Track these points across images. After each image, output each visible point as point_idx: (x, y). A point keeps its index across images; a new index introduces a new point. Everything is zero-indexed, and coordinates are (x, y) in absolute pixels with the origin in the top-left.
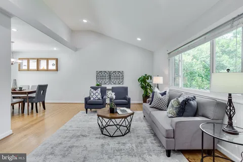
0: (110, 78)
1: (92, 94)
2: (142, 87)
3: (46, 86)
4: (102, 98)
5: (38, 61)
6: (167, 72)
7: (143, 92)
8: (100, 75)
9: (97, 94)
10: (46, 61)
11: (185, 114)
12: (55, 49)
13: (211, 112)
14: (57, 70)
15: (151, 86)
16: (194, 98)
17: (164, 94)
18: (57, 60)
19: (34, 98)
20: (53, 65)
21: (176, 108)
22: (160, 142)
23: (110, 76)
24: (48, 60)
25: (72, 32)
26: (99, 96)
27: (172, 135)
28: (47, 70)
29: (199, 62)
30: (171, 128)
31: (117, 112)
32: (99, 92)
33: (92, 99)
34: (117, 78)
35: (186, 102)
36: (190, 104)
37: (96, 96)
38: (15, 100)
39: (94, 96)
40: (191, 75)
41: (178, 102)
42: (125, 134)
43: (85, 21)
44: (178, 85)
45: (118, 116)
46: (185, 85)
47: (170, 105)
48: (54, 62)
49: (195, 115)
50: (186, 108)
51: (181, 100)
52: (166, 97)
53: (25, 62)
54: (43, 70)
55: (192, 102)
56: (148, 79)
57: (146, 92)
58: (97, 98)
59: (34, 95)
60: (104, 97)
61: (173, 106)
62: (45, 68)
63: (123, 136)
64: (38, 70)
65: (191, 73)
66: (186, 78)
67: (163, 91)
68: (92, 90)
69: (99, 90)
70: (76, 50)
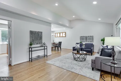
0: (86, 39)
3: (61, 42)
5: (60, 33)
8: (82, 38)
10: (62, 33)
12: (64, 29)
14: (65, 36)
18: (65, 33)
19: (58, 46)
25: (70, 21)
27: (94, 62)
28: (63, 37)
33: (76, 48)
34: (90, 39)
35: (102, 50)
38: (53, 46)
39: (77, 47)
43: (74, 17)
48: (64, 33)
49: (111, 56)
53: (56, 34)
55: (106, 50)
59: (58, 45)
63: (81, 61)
64: (60, 37)
68: (76, 44)
70: (72, 28)
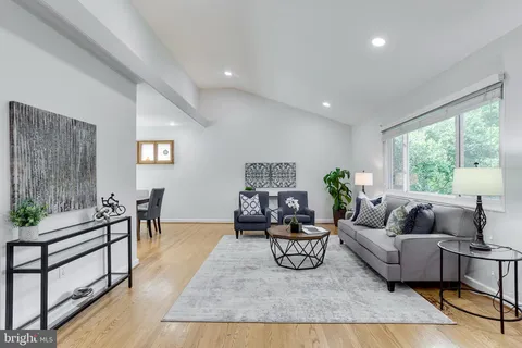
0: (270, 175)
1: (246, 205)
2: (332, 193)
3: (162, 192)
4: (263, 211)
5: (139, 145)
6: (379, 165)
7: (332, 201)
9: (253, 205)
10: (152, 146)
11: (415, 229)
12: (172, 124)
13: (455, 225)
14: (172, 162)
15: (348, 191)
16: (429, 207)
17: (378, 202)
18: (172, 143)
20: (165, 152)
21: (401, 222)
22: (377, 274)
23: (271, 171)
24: (156, 143)
25: (200, 91)
26: (258, 209)
27: (396, 259)
28: (155, 162)
29: (440, 144)
30: (394, 249)
31: (302, 232)
32: (257, 201)
33: (245, 213)
34: (284, 175)
35: (417, 211)
36: (424, 215)
37: (252, 207)
39: (249, 209)
40: (424, 169)
41: (405, 213)
42: (317, 266)
43: (228, 73)
44: (402, 187)
45: (304, 236)
46: (414, 188)
47: (391, 217)
48: (167, 147)
49: (432, 231)
50: (416, 220)
51: (408, 209)
52: (381, 208)
54: (148, 163)
55: (426, 212)
56: (343, 177)
57: (339, 201)
58: (253, 213)
60: (267, 210)
61: (395, 219)
62: (152, 158)
63: (314, 268)
65: (425, 165)
66: (415, 175)
67: (375, 198)
68: (245, 198)
69: (257, 197)
70: (207, 124)
